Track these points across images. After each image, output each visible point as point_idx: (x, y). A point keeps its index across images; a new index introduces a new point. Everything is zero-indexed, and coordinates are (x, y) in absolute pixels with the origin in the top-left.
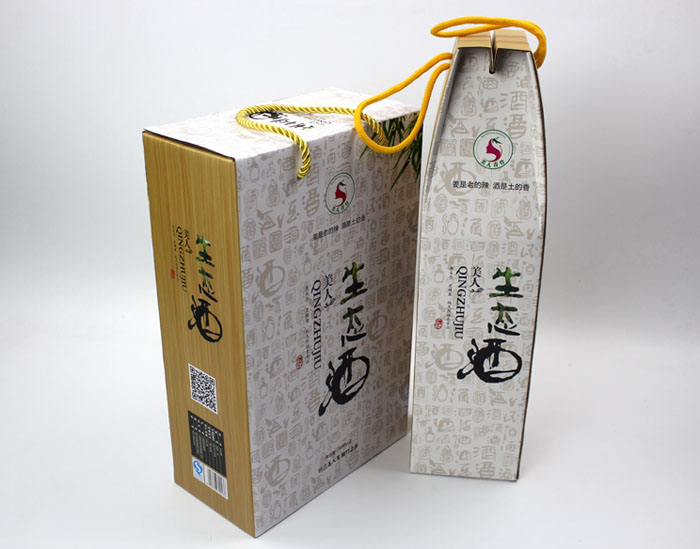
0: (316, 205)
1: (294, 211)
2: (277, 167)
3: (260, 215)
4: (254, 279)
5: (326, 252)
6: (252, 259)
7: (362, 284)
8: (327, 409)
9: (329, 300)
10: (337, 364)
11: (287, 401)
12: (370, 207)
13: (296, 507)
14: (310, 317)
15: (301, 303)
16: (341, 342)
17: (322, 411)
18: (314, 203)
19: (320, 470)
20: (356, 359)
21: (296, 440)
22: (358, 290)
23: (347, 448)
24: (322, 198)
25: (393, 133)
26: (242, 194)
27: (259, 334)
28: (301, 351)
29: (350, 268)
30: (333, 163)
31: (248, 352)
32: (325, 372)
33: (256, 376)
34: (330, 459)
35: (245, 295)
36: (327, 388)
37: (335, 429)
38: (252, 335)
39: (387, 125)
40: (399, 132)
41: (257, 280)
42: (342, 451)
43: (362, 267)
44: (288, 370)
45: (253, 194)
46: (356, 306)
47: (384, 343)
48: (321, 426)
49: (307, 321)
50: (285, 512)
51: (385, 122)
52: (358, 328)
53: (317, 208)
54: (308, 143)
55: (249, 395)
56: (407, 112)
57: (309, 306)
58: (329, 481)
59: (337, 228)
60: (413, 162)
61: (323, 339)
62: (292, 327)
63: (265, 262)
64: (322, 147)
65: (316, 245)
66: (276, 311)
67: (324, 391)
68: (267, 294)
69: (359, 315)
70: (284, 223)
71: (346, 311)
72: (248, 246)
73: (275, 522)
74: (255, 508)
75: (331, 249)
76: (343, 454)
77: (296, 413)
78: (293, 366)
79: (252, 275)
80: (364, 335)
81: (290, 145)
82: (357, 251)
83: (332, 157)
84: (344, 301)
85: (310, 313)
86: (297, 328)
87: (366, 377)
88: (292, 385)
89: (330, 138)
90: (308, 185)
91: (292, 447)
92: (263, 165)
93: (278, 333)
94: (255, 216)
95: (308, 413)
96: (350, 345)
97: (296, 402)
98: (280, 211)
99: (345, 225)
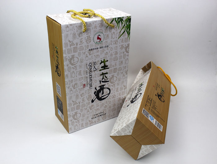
1: (82, 42)
2: (76, 28)
3: (69, 41)
4: (68, 60)
5: (94, 54)
6: (67, 53)
7: (107, 66)
8: (95, 101)
9: (95, 69)
10: (98, 88)
11: (80, 97)
12: (110, 43)
13: (83, 128)
14: (88, 73)
15: (84, 69)
16: (99, 83)
17: (93, 101)
18: (89, 40)
19: (92, 118)
20: (105, 88)
21: (83, 108)
22: (106, 68)
23: (102, 114)
24: (92, 39)
25: (119, 22)
26: (63, 35)
27: (69, 75)
28: (85, 83)
29: (103, 61)
30: (96, 29)
31: (65, 80)
32: (94, 90)
33: (69, 88)
34: (96, 116)
35: (64, 64)
36: (94, 95)
37: (97, 108)
38: (67, 76)
39: (117, 19)
40: (121, 22)
41: (69, 60)
42: (100, 114)
43: (107, 61)
44: (80, 87)
45: (67, 35)
46: (105, 72)
47: (116, 85)
48: (92, 106)
49: (87, 74)
50: (79, 128)
51: (116, 18)
52: (106, 79)
53: (90, 42)
54: (86, 22)
55: (66, 93)
56: (125, 16)
57: (88, 70)
58: (95, 122)
59: (98, 48)
60: (127, 31)
61: (93, 81)
62: (81, 75)
63: (71, 55)
64: (92, 24)
65: (90, 52)
66: (76, 70)
67: (93, 96)
68: (72, 64)
69: (106, 75)
70: (78, 45)
71: (102, 73)
72: (65, 50)
73: (76, 130)
74: (69, 125)
75: (95, 54)
76: (101, 115)
77: (83, 100)
78: (82, 87)
79: (67, 58)
80: (108, 81)
81: (80, 22)
82: (106, 56)
83: (96, 27)
84: (101, 70)
85: (88, 72)
86: (83, 76)
87: (109, 94)
88: (81, 92)
89: (95, 21)
90: (87, 34)
91: (82, 110)
92: (71, 27)
93: (76, 76)
94: (68, 41)
95: (87, 101)
96: (103, 84)
97: (83, 97)
98: (77, 41)
99: (100, 48)
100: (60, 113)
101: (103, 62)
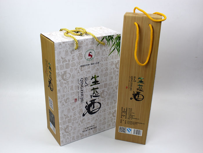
0: (82, 57)
1: (74, 58)
2: (68, 46)
3: (62, 58)
5: (85, 71)
6: (59, 70)
7: (98, 81)
8: (86, 115)
9: (86, 84)
10: (89, 103)
11: (72, 110)
12: (101, 60)
13: (74, 140)
14: (79, 88)
15: (76, 84)
16: (90, 97)
17: (84, 115)
19: (83, 132)
20: (96, 102)
21: (75, 122)
22: (97, 83)
23: (93, 127)
24: (83, 56)
25: (110, 40)
26: (56, 52)
27: (61, 90)
28: (77, 97)
29: (94, 76)
30: (88, 46)
31: (58, 95)
32: (85, 104)
33: (61, 102)
34: (87, 129)
35: (57, 79)
37: (88, 121)
38: (59, 90)
39: (107, 37)
40: (112, 40)
41: (61, 76)
42: (91, 128)
43: (98, 77)
44: (71, 102)
45: (60, 52)
46: (96, 88)
47: (106, 99)
48: (84, 119)
49: (78, 89)
50: (70, 141)
51: (106, 36)
52: (97, 94)
53: (82, 58)
54: (77, 40)
55: (58, 107)
56: (115, 34)
57: (79, 85)
58: (86, 135)
59: (89, 65)
60: (117, 49)
61: (84, 95)
62: (73, 90)
63: (64, 71)
64: (84, 42)
65: (82, 69)
66: (68, 85)
67: (85, 110)
68: (64, 80)
69: (97, 90)
70: (70, 61)
71: (92, 88)
72: (58, 66)
73: (67, 143)
74: (60, 138)
75: (87, 70)
76: (91, 129)
77: (75, 114)
78: (74, 101)
79: (59, 74)
80: (99, 96)
81: (72, 40)
82: (96, 72)
83: (87, 45)
84: (92, 85)
85: (79, 87)
86: (75, 91)
87: (100, 108)
88: (73, 106)
89: (86, 39)
90: (79, 52)
91: (73, 124)
92: (63, 45)
93: (68, 91)
94: (60, 58)
95: (79, 115)
96: (94, 98)
97: (74, 111)
98: (69, 57)
99: (92, 64)
100: (52, 126)
101: (94, 78)
